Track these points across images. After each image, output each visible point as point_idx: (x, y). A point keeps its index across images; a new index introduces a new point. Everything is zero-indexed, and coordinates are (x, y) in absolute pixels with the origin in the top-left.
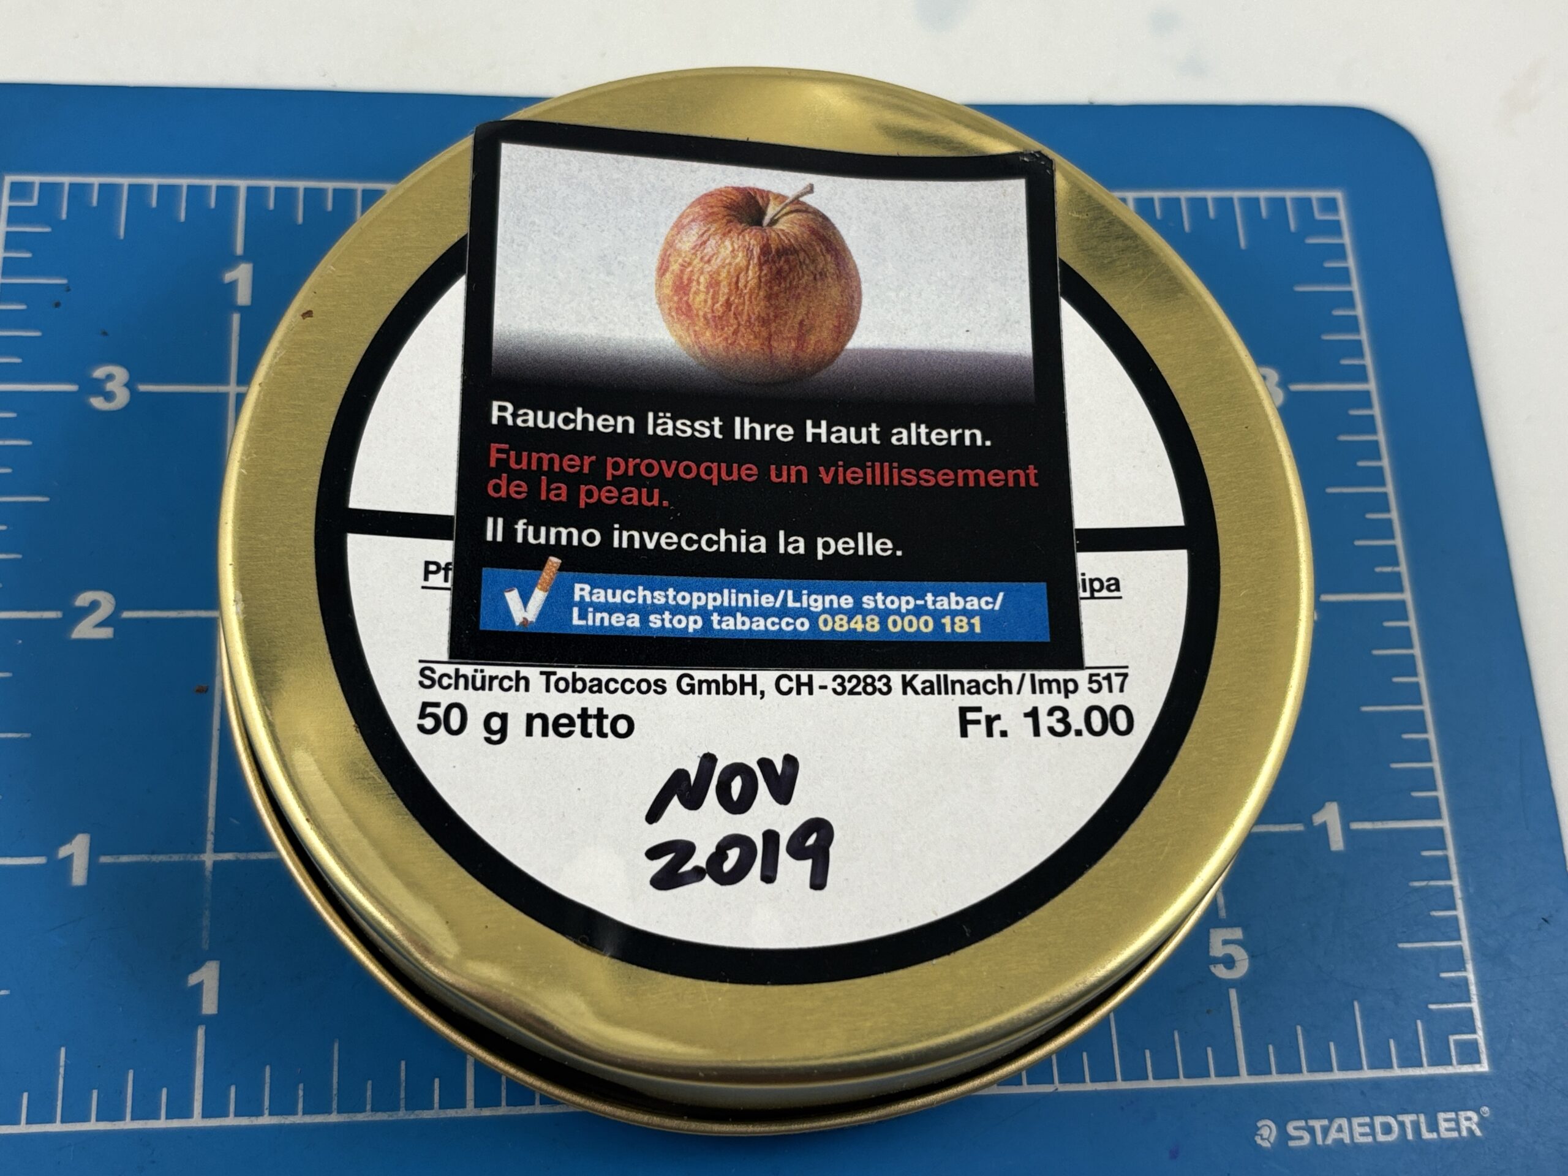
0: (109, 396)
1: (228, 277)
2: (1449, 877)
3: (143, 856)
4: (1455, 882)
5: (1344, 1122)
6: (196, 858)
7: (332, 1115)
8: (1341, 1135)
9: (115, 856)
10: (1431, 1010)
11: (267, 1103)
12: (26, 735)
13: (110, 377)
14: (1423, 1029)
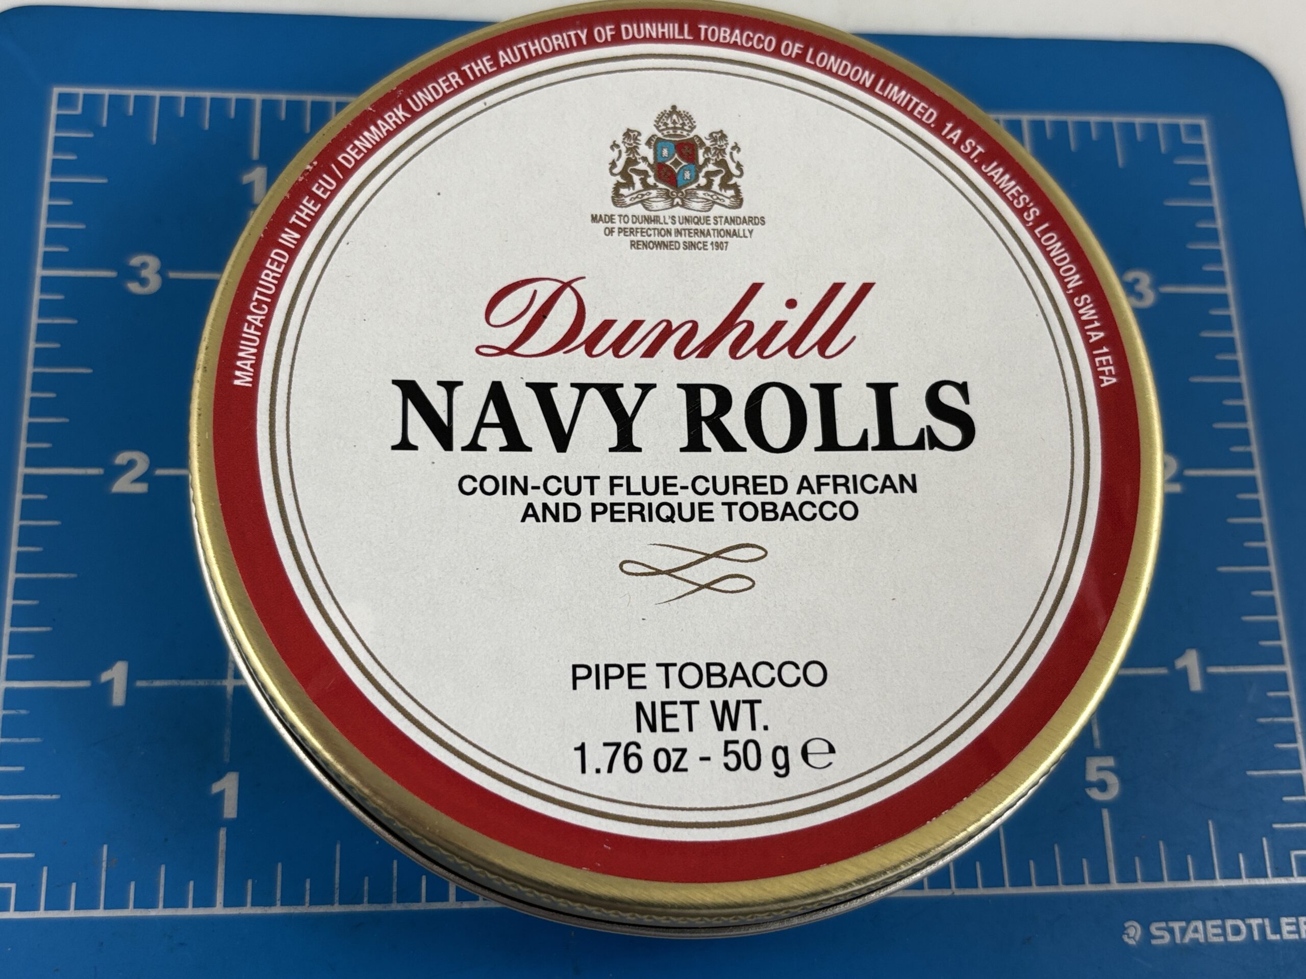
0: (143, 282)
2: (1291, 715)
3: (174, 681)
4: (1296, 719)
5: (1199, 924)
6: (218, 683)
7: (335, 905)
9: (149, 681)
10: (1275, 829)
11: (279, 895)
12: (73, 575)
13: (144, 265)
14: (1269, 846)
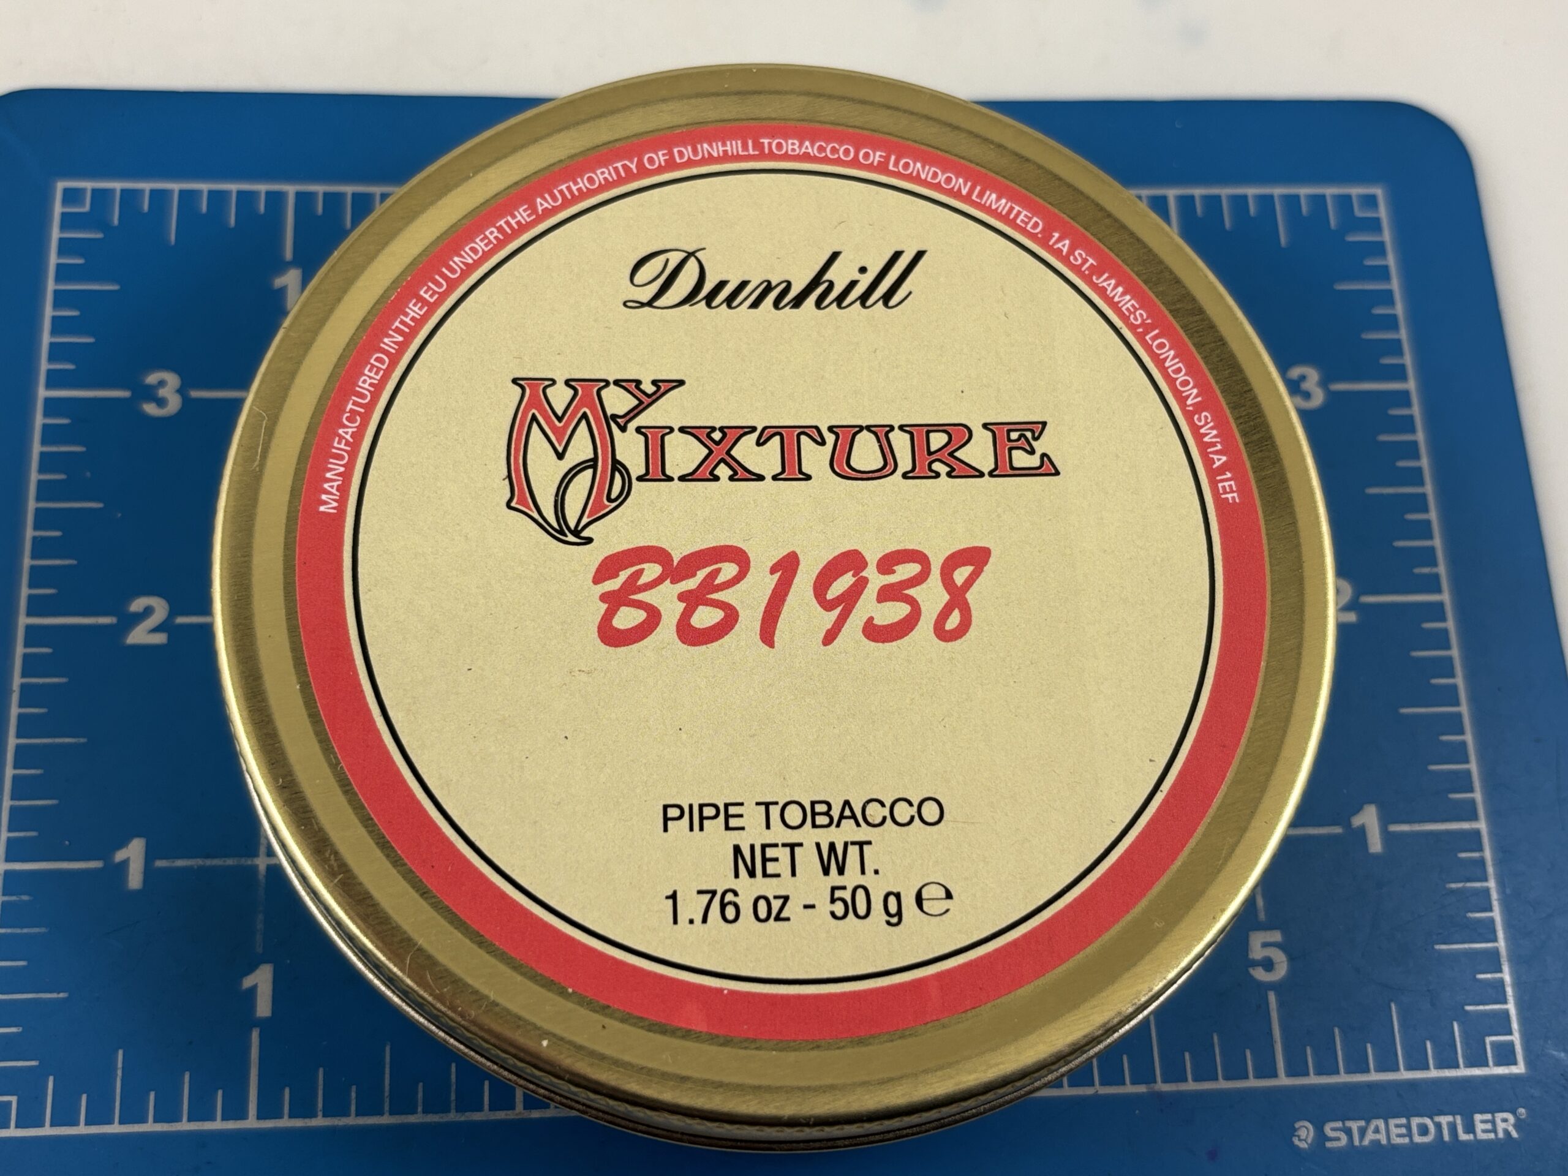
0: (161, 402)
1: (279, 282)
2: (1485, 879)
3: (198, 860)
4: (1492, 884)
5: (1381, 1123)
6: (249, 862)
7: (385, 1116)
8: (1378, 1136)
9: (172, 860)
10: (1467, 1012)
11: (320, 1105)
12: (83, 740)
13: (162, 383)
14: (1460, 1031)
